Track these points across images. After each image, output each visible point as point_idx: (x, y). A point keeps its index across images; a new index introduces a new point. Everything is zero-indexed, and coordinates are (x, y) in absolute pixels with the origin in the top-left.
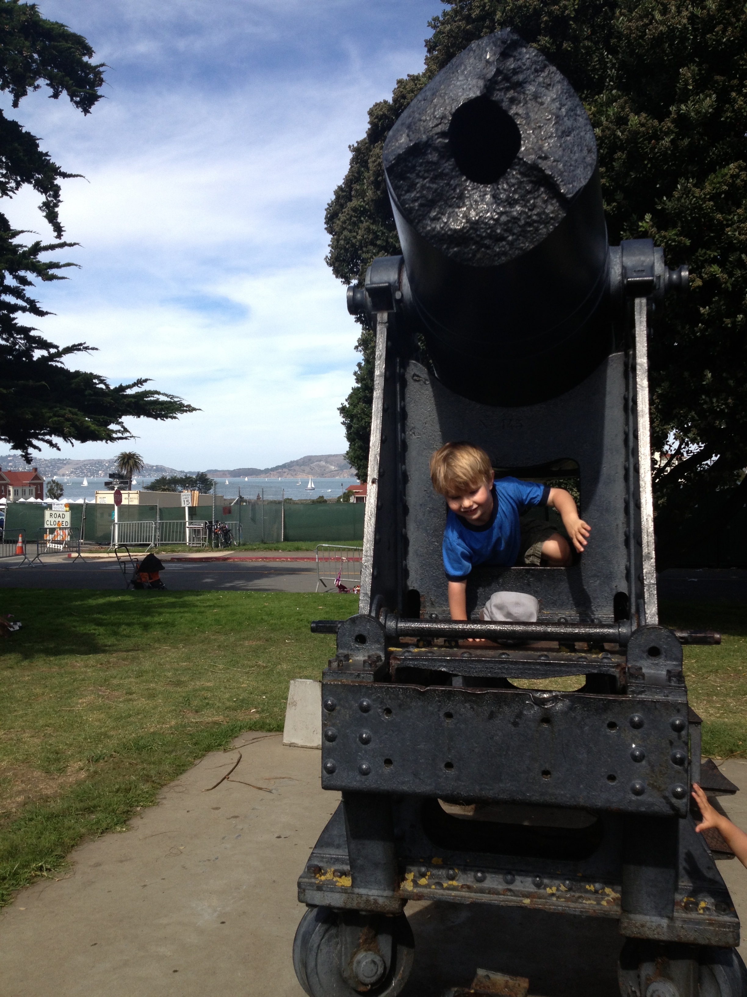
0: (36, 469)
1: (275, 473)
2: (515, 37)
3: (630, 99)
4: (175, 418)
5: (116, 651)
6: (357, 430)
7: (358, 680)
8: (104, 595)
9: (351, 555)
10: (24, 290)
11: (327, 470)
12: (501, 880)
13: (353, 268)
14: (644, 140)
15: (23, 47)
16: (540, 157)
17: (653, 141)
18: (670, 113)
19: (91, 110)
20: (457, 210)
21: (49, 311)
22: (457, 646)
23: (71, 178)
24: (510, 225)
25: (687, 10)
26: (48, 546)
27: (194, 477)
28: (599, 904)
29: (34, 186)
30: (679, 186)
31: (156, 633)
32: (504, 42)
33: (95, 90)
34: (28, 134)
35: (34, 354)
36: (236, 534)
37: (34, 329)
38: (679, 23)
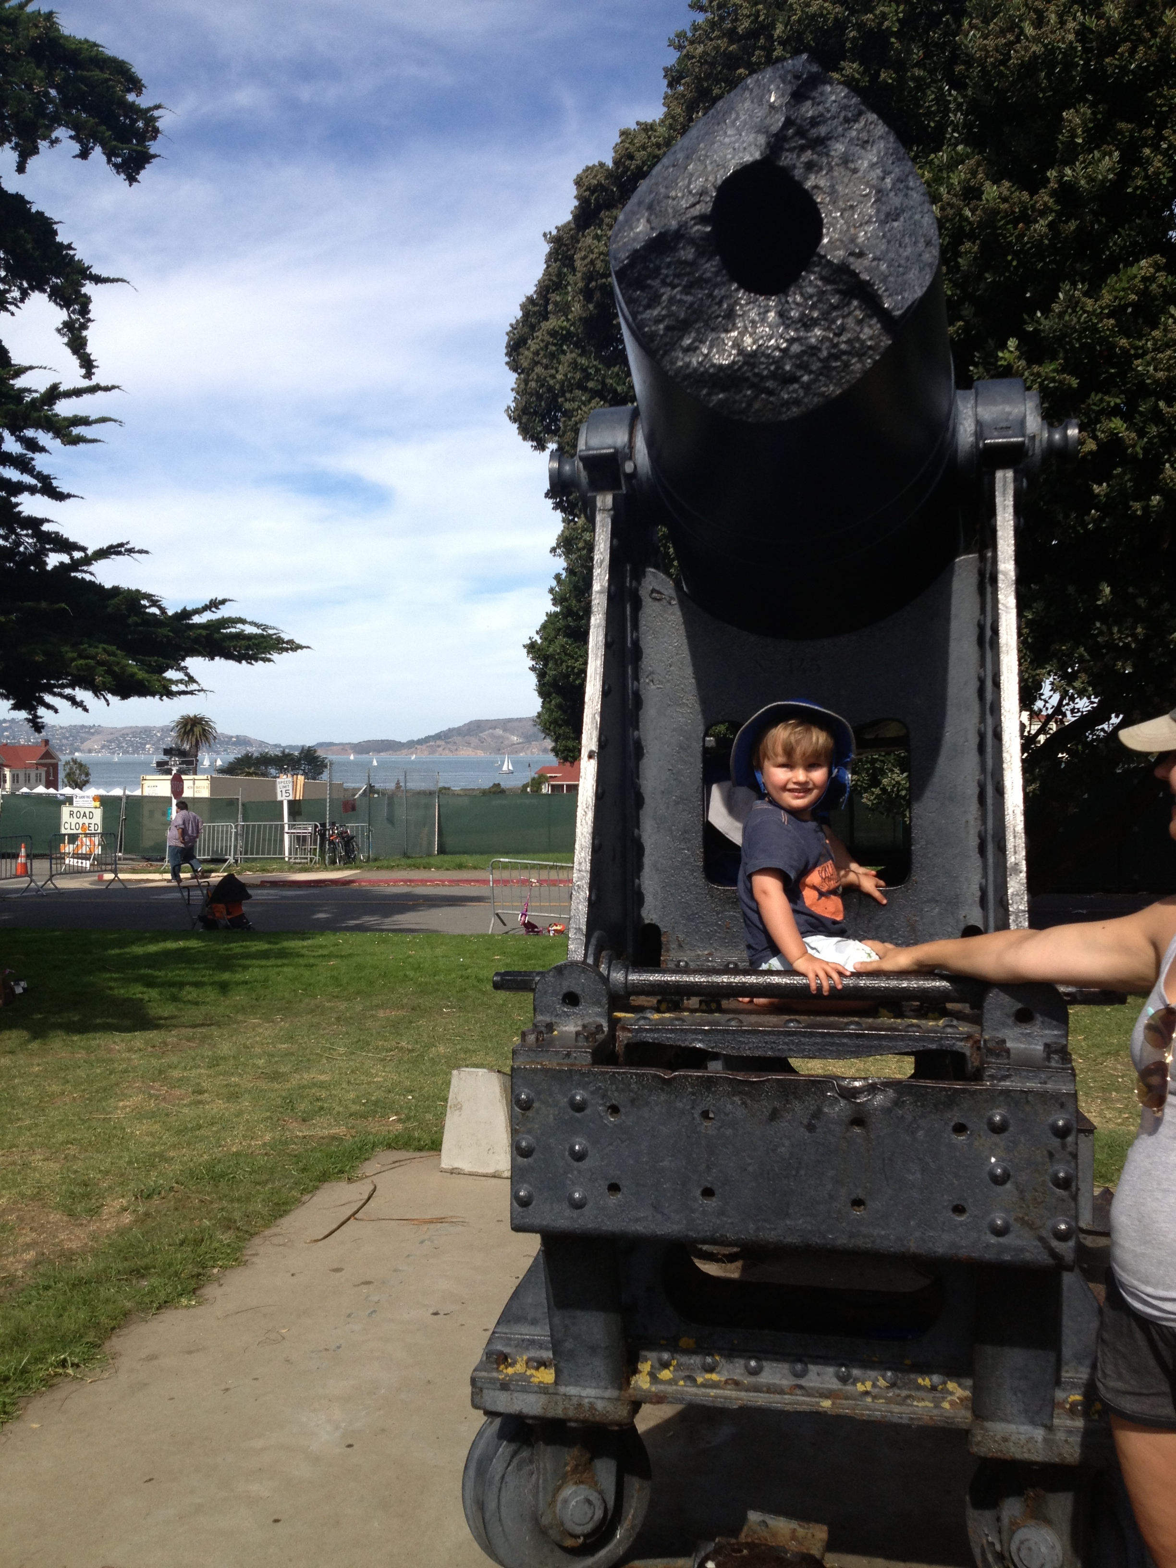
0: (47, 742)
1: (424, 747)
2: (815, 68)
3: (985, 159)
4: (269, 660)
5: (175, 1026)
6: (554, 679)
7: (569, 1061)
8: (155, 940)
9: (544, 874)
10: (33, 459)
11: (506, 743)
12: (786, 1372)
13: (549, 425)
14: (1008, 223)
15: (34, 79)
16: (852, 254)
17: (1021, 225)
18: (1048, 180)
19: (138, 177)
20: (723, 335)
21: (72, 493)
22: (720, 1010)
23: (108, 285)
24: (805, 358)
25: (1074, 19)
26: (67, 862)
27: (296, 753)
28: (937, 1406)
29: (50, 297)
30: (1061, 295)
31: (239, 997)
32: (797, 77)
33: (145, 147)
34: (40, 214)
35: (48, 560)
36: (363, 841)
37: (48, 521)
38: (1063, 40)
